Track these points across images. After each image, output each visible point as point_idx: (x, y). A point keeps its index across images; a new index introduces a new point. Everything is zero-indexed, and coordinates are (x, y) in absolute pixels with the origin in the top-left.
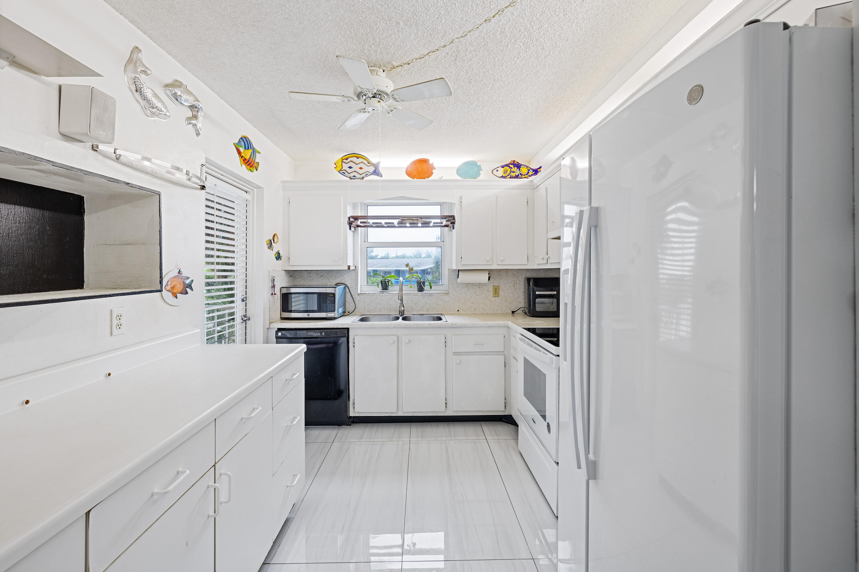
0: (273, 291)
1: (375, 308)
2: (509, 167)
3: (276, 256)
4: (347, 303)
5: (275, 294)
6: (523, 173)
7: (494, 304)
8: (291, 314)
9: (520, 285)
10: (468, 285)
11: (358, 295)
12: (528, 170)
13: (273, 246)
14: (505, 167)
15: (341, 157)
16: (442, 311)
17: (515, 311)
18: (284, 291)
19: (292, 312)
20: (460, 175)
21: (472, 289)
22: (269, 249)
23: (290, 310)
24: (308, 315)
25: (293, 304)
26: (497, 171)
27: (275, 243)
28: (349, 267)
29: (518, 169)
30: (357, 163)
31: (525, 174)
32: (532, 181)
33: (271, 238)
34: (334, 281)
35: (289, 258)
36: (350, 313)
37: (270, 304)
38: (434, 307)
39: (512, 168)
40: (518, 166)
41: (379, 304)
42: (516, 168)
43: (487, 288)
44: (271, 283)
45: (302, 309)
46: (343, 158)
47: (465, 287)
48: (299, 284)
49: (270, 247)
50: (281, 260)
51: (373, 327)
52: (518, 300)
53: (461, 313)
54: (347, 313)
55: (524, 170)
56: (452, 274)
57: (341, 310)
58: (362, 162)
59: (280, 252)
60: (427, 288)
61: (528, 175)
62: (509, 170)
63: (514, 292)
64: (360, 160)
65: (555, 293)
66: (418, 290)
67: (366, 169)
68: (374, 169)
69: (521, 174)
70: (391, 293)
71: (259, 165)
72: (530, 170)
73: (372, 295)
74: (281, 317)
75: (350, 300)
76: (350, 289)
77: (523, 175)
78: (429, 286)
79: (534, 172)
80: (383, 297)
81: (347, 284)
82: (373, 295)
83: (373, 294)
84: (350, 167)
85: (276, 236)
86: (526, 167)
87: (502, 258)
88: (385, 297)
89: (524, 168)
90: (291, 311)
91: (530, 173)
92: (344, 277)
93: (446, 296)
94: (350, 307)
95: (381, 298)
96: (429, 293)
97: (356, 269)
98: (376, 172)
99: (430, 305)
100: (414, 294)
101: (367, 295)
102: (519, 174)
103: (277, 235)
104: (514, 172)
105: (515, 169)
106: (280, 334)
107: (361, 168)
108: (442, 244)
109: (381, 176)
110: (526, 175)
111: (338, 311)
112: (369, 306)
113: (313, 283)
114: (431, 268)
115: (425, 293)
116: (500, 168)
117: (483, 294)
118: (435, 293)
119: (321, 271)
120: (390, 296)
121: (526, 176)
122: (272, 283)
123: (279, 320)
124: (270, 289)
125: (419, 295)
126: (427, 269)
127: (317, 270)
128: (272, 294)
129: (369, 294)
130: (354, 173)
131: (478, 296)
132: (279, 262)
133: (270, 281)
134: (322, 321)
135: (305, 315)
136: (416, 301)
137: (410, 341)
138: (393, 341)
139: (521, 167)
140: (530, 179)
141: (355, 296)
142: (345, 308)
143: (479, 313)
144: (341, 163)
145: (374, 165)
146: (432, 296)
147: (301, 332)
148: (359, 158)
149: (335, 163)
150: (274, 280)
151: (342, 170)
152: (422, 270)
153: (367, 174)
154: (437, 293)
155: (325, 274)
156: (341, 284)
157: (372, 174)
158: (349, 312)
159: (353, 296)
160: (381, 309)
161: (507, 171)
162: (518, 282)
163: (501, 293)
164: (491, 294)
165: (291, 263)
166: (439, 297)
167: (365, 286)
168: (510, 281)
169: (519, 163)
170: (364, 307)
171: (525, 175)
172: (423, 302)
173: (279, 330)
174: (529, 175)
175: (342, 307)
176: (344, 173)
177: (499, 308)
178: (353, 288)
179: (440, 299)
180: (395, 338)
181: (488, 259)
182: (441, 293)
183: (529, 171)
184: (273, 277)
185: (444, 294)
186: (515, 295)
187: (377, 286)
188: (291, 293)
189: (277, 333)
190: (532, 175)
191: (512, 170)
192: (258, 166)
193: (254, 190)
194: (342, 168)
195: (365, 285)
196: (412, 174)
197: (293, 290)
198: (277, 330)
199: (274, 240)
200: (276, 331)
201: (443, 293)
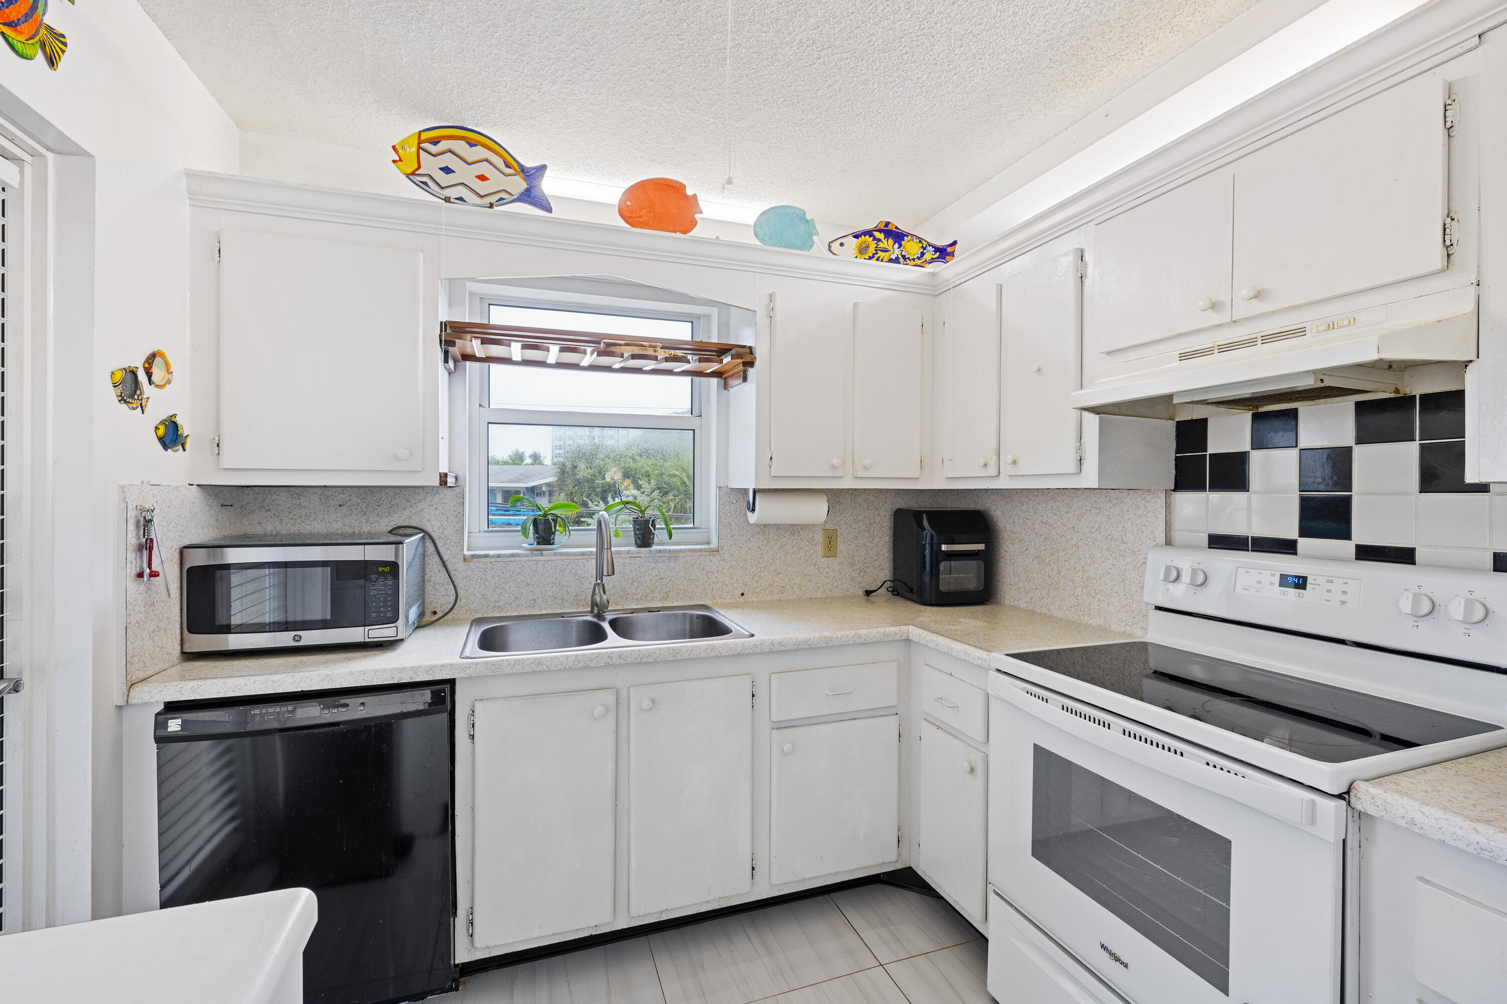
0: (145, 565)
1: (517, 598)
2: (872, 238)
3: (161, 432)
4: (429, 587)
5: (154, 574)
6: (908, 254)
7: (825, 574)
8: (227, 639)
9: (882, 527)
10: (764, 528)
11: (465, 560)
12: (922, 247)
13: (145, 396)
14: (863, 236)
15: (415, 132)
16: (702, 596)
17: (874, 591)
18: (199, 559)
19: (232, 631)
20: (762, 239)
21: (775, 537)
22: (125, 406)
23: (224, 622)
24: (297, 638)
25: (235, 607)
26: (842, 244)
27: (157, 386)
28: (443, 478)
29: (897, 245)
30: (470, 160)
31: (915, 257)
32: (933, 274)
33: (138, 363)
34: (386, 520)
35: (218, 445)
36: (437, 616)
37: (128, 615)
38: (681, 587)
39: (879, 240)
40: (898, 236)
41: (528, 585)
42: (891, 241)
43: (811, 535)
44: (134, 533)
45: (267, 616)
46: (424, 136)
47: (759, 533)
48: (259, 530)
49: (132, 397)
50: (184, 450)
51: (538, 669)
52: (877, 563)
53: (749, 600)
54: (428, 618)
55: (911, 248)
56: (728, 499)
57: (413, 613)
58: (487, 160)
59: (179, 420)
60: (660, 535)
61: (924, 260)
62: (873, 245)
63: (868, 544)
64: (479, 152)
65: (981, 547)
66: (636, 543)
67: (497, 181)
68: (524, 186)
69: (905, 256)
70: (563, 553)
71: (68, 50)
72: (928, 248)
73: (508, 559)
74: (183, 653)
75: (437, 578)
76: (439, 545)
77: (908, 258)
78: (666, 531)
79: (938, 254)
80: (540, 565)
81: (429, 529)
82: (512, 559)
83: (512, 555)
84: (447, 170)
85: (158, 360)
86: (918, 240)
87: (867, 462)
88: (546, 565)
89: (911, 243)
90: (227, 629)
91: (928, 256)
92: (419, 508)
93: (711, 557)
94: (440, 598)
95: (534, 568)
96: (670, 551)
97: (458, 484)
98: (529, 196)
99: (670, 583)
100: (628, 556)
101: (492, 560)
102: (900, 257)
103: (162, 356)
104: (885, 251)
105: (887, 243)
106: (174, 725)
107: (482, 178)
108: (694, 423)
109: (549, 210)
110: (916, 260)
111: (407, 617)
112: (499, 591)
113: (309, 528)
114: (548, 485)
115: (660, 551)
116: (851, 238)
117: (801, 550)
118: (685, 551)
119: (340, 489)
120: (562, 560)
121: (918, 262)
122: (138, 534)
123: (176, 661)
124: (131, 556)
125: (642, 555)
126: (539, 487)
127: (325, 486)
128: (140, 575)
129: (499, 556)
130: (460, 188)
131: (788, 556)
132: (174, 456)
133: (131, 527)
134: (353, 658)
135: (285, 639)
136: (634, 573)
137: (654, 702)
138: (602, 708)
139: (904, 240)
140: (930, 268)
141: (457, 566)
142: (423, 604)
143: (791, 597)
144: (414, 149)
145: (524, 171)
146: (675, 560)
147: (271, 710)
148: (476, 145)
149: (394, 147)
150: (151, 521)
151: (417, 173)
152: (527, 488)
153: (501, 199)
154: (690, 550)
155: (355, 500)
156: (409, 531)
157: (520, 199)
158: (435, 613)
159: (447, 563)
160: (534, 600)
161: (868, 247)
162: (878, 519)
163: (841, 547)
164: (820, 549)
165: (227, 461)
166: (694, 562)
167: (481, 534)
168: (860, 518)
169: (900, 230)
170: (484, 596)
171: (914, 259)
172: (653, 574)
173: (173, 708)
174: (926, 261)
175: (417, 601)
176: (425, 183)
177: (836, 584)
178: (448, 541)
179: (696, 566)
180: (608, 698)
181: (836, 461)
182: (700, 550)
183: (925, 251)
184: (142, 510)
185: (707, 553)
186: (870, 552)
187: (521, 533)
188: (227, 567)
189: (160, 722)
190: (932, 261)
191: (881, 245)
192: (63, 52)
193: (42, 156)
194: (419, 167)
195: (482, 529)
196: (638, 219)
197: (234, 556)
198: (161, 707)
199: (149, 375)
200: (157, 715)
201: (706, 549)
